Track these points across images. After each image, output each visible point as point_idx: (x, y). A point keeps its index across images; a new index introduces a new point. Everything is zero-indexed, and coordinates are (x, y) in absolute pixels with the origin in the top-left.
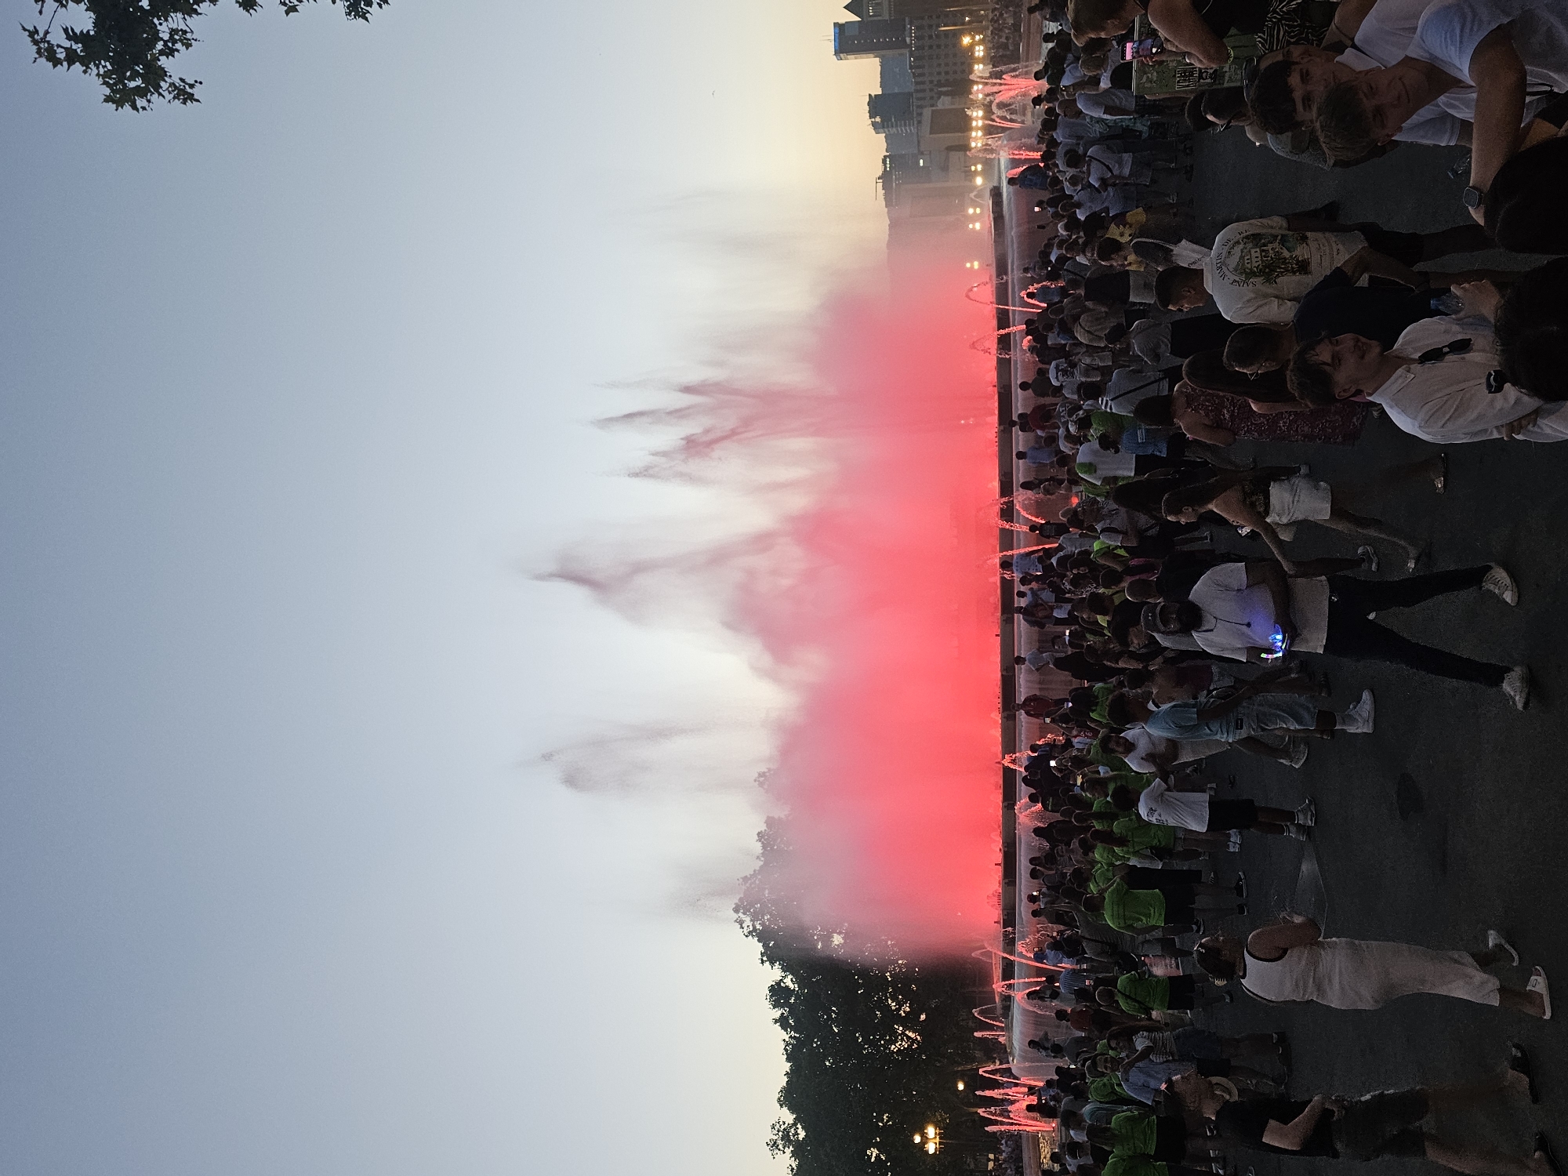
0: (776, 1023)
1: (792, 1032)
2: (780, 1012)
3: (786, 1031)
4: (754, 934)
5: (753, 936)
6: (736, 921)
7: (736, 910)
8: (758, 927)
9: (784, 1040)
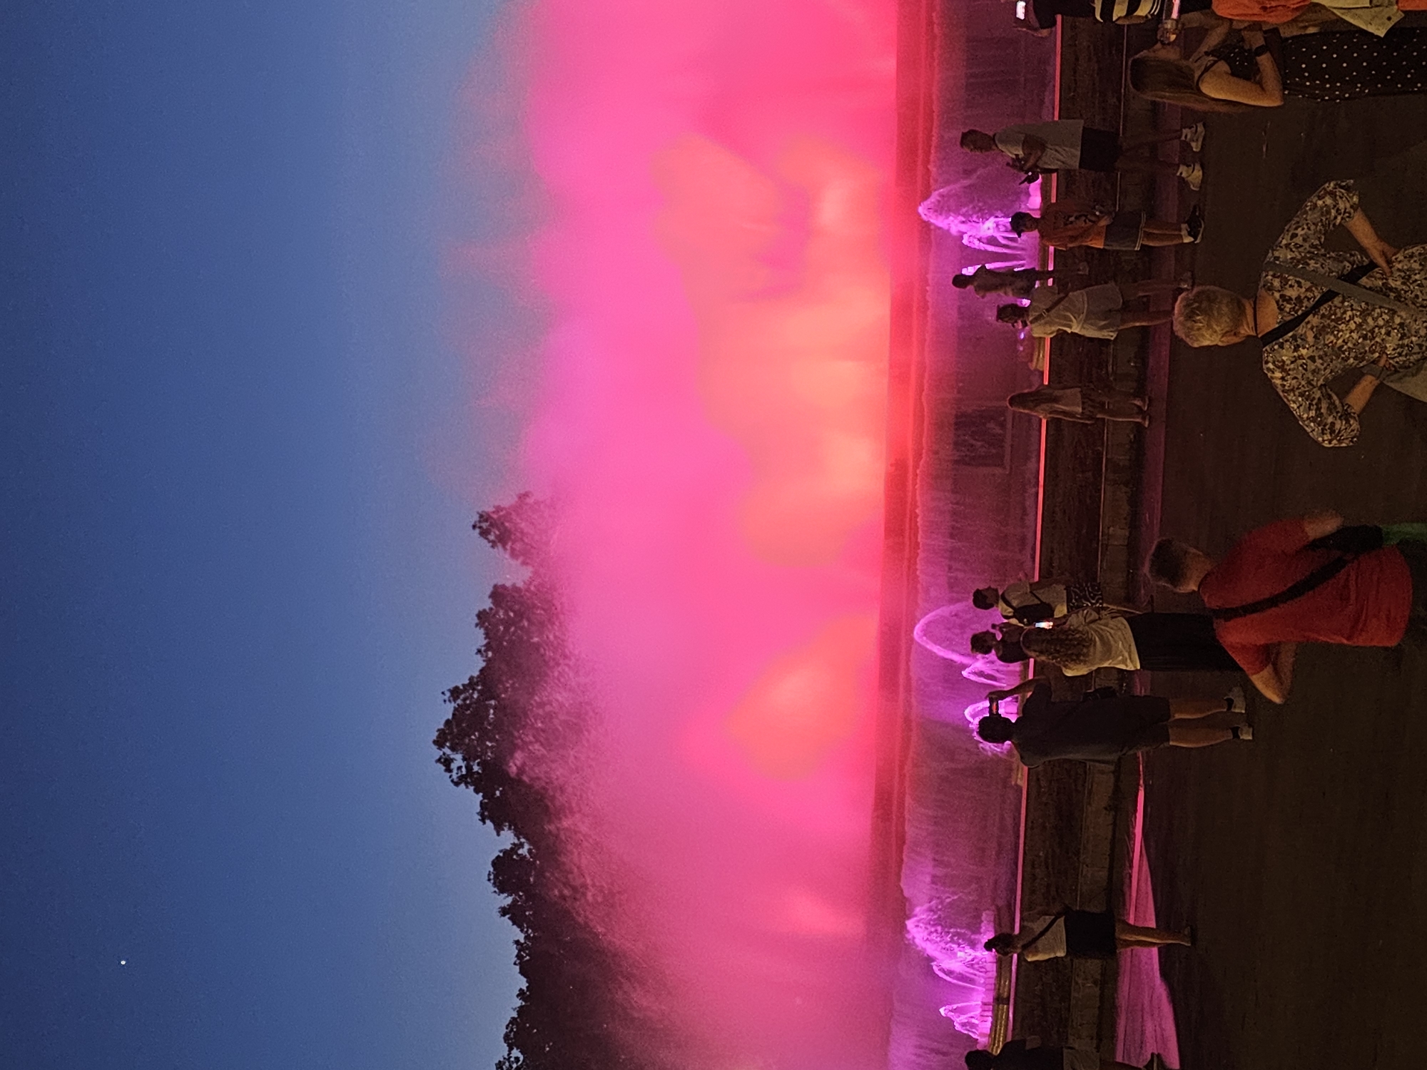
0: (504, 915)
1: (530, 931)
2: (509, 900)
3: (520, 926)
4: (469, 780)
5: (467, 784)
6: (439, 761)
7: (439, 743)
8: (476, 768)
9: (517, 942)
